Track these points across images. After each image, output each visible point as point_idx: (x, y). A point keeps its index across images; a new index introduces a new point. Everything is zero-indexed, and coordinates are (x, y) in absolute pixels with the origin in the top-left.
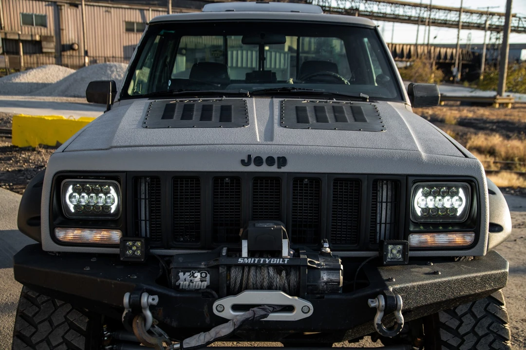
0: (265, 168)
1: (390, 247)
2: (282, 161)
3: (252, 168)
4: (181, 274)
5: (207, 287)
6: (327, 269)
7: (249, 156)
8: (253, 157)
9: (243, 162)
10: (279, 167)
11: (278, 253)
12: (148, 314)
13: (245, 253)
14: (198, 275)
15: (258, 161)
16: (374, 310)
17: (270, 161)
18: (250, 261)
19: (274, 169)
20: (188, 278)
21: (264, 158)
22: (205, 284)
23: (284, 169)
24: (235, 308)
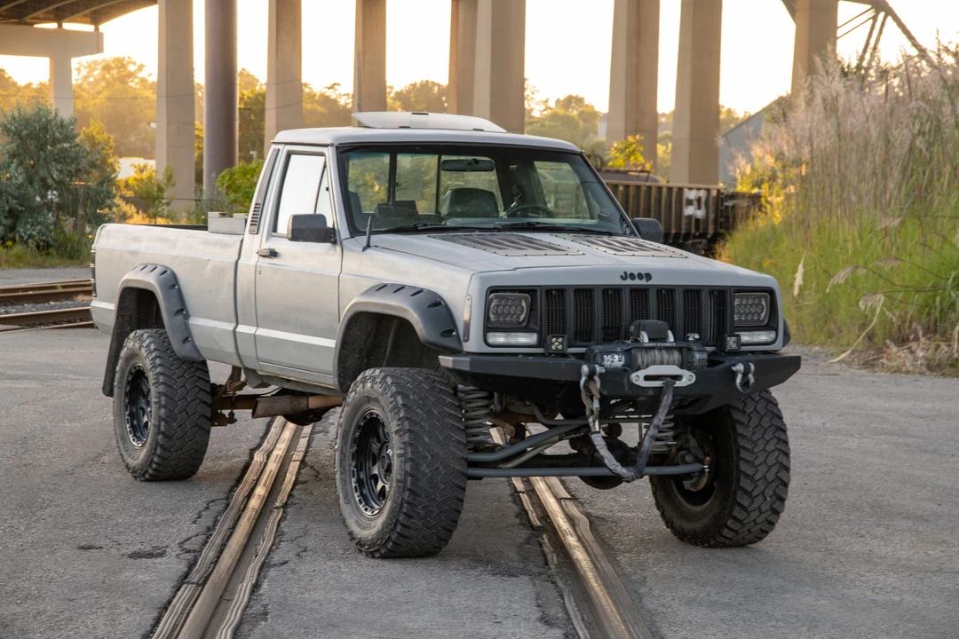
0: (637, 282)
1: (728, 338)
2: (648, 276)
3: (629, 282)
4: (605, 356)
5: (623, 366)
6: (698, 351)
7: (625, 273)
8: (628, 274)
9: (622, 276)
10: (647, 281)
11: (664, 339)
12: (596, 378)
13: (646, 340)
14: (616, 356)
15: (632, 276)
16: (734, 374)
17: (640, 276)
18: (652, 345)
19: (643, 282)
20: (611, 359)
21: (636, 274)
22: (622, 363)
23: (650, 283)
24: (647, 378)
